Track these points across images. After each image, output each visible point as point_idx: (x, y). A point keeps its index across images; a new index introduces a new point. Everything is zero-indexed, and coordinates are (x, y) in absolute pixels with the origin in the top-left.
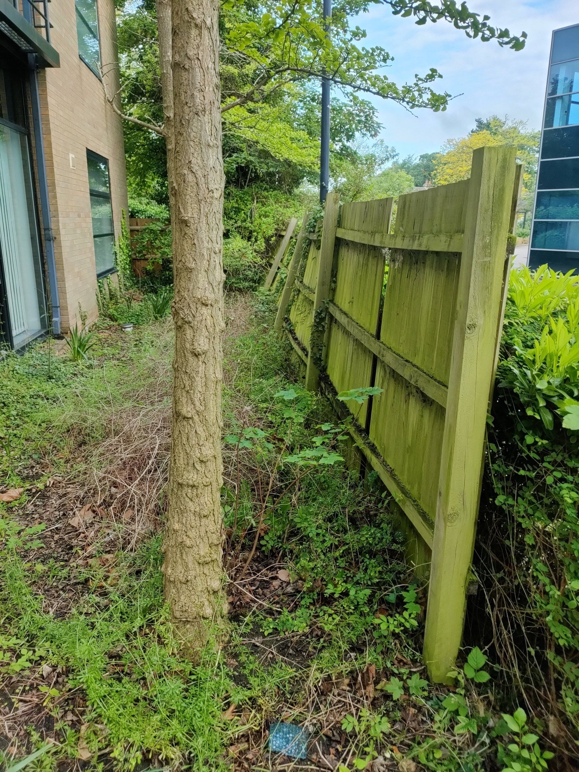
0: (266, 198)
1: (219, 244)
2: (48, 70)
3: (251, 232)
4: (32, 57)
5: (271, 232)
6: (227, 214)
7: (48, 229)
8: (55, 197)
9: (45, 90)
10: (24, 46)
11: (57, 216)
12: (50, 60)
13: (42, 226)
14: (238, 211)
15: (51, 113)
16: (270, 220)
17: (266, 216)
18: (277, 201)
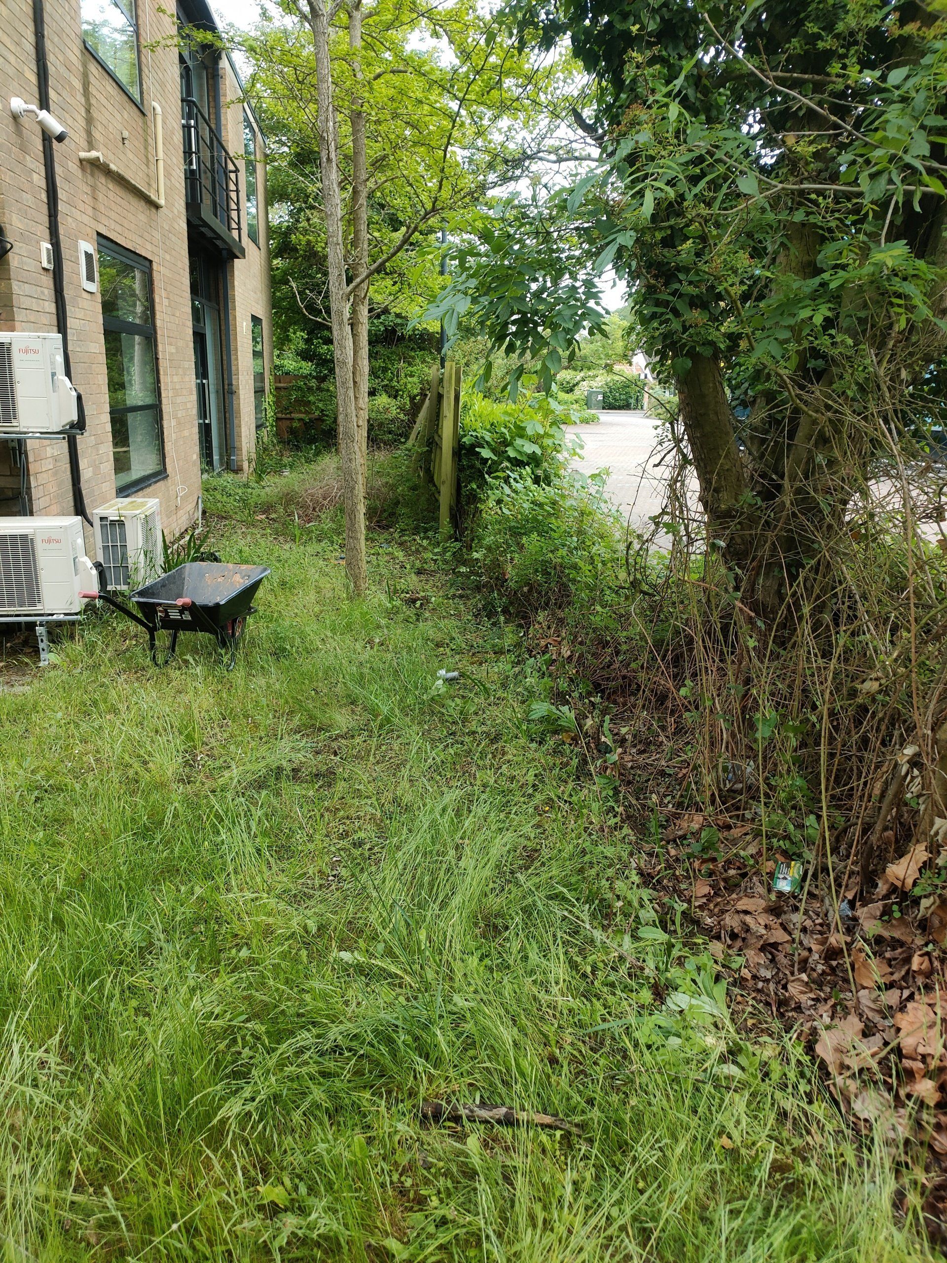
0: (413, 358)
1: (364, 400)
2: (236, 260)
3: (397, 391)
4: (224, 253)
5: (415, 392)
6: (373, 373)
7: (230, 384)
8: (237, 359)
9: (233, 276)
10: (209, 234)
11: (237, 374)
12: (239, 254)
13: (226, 382)
14: (385, 370)
15: (236, 293)
16: (415, 379)
17: (412, 376)
18: (424, 361)
